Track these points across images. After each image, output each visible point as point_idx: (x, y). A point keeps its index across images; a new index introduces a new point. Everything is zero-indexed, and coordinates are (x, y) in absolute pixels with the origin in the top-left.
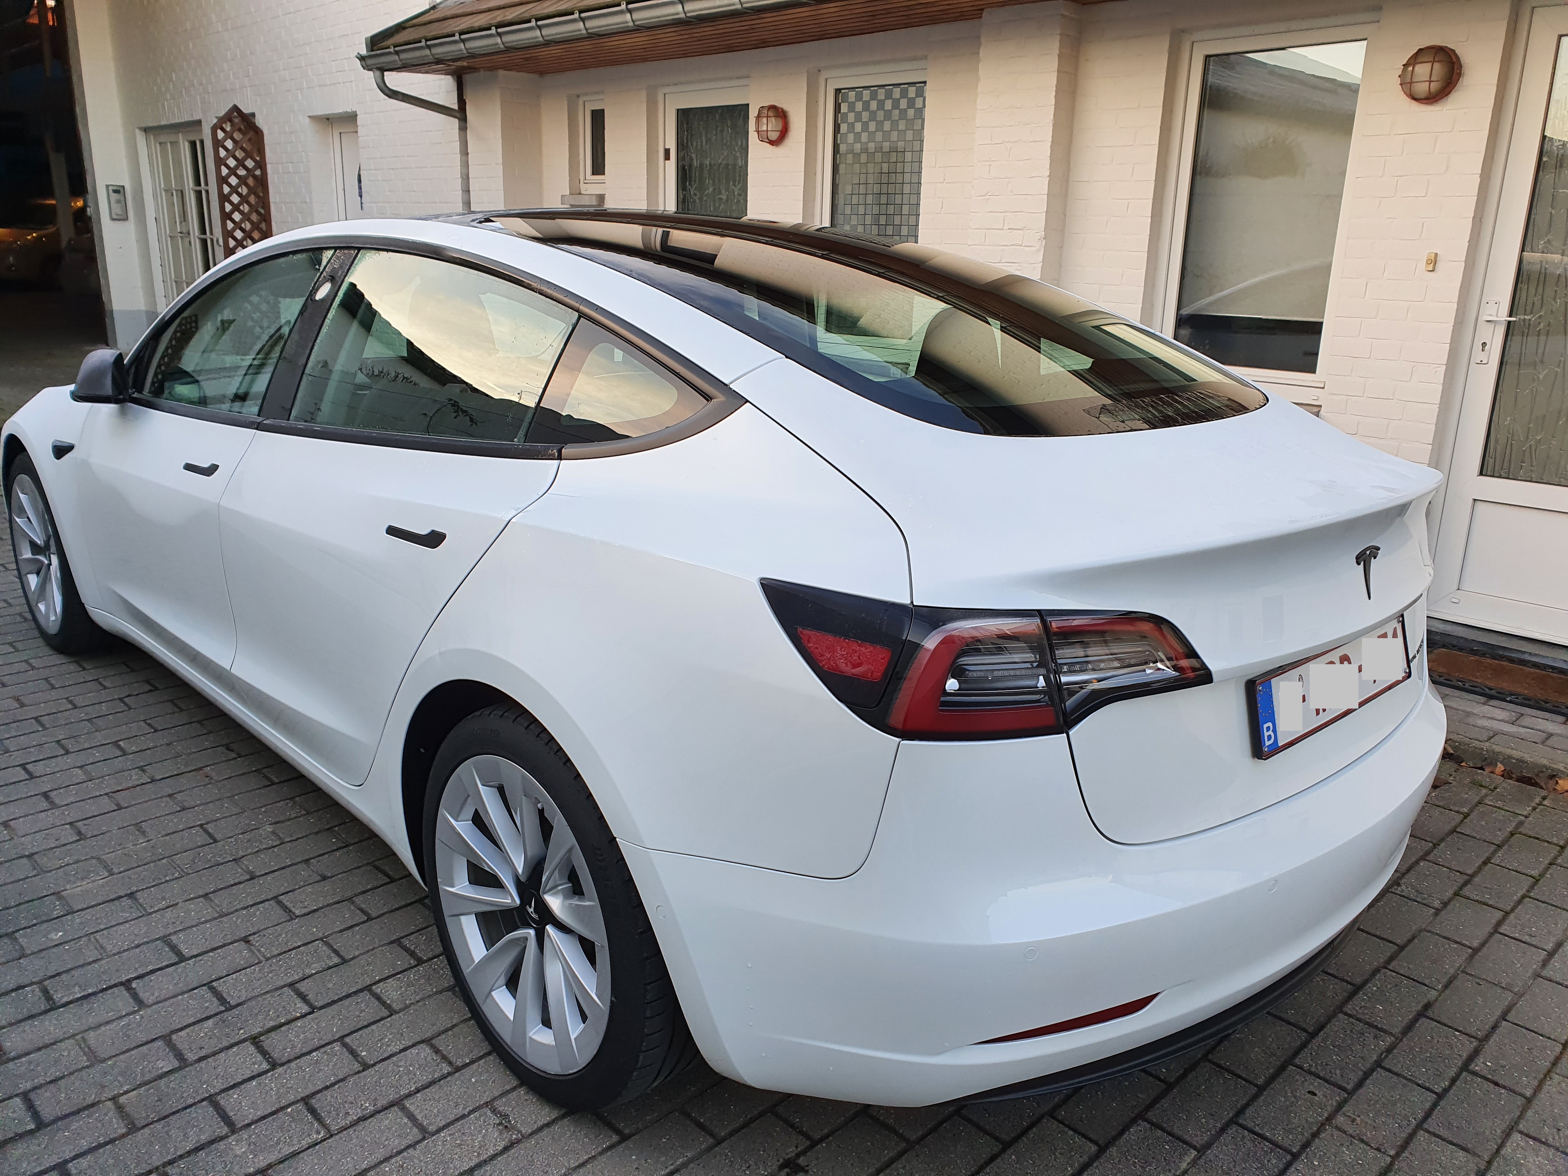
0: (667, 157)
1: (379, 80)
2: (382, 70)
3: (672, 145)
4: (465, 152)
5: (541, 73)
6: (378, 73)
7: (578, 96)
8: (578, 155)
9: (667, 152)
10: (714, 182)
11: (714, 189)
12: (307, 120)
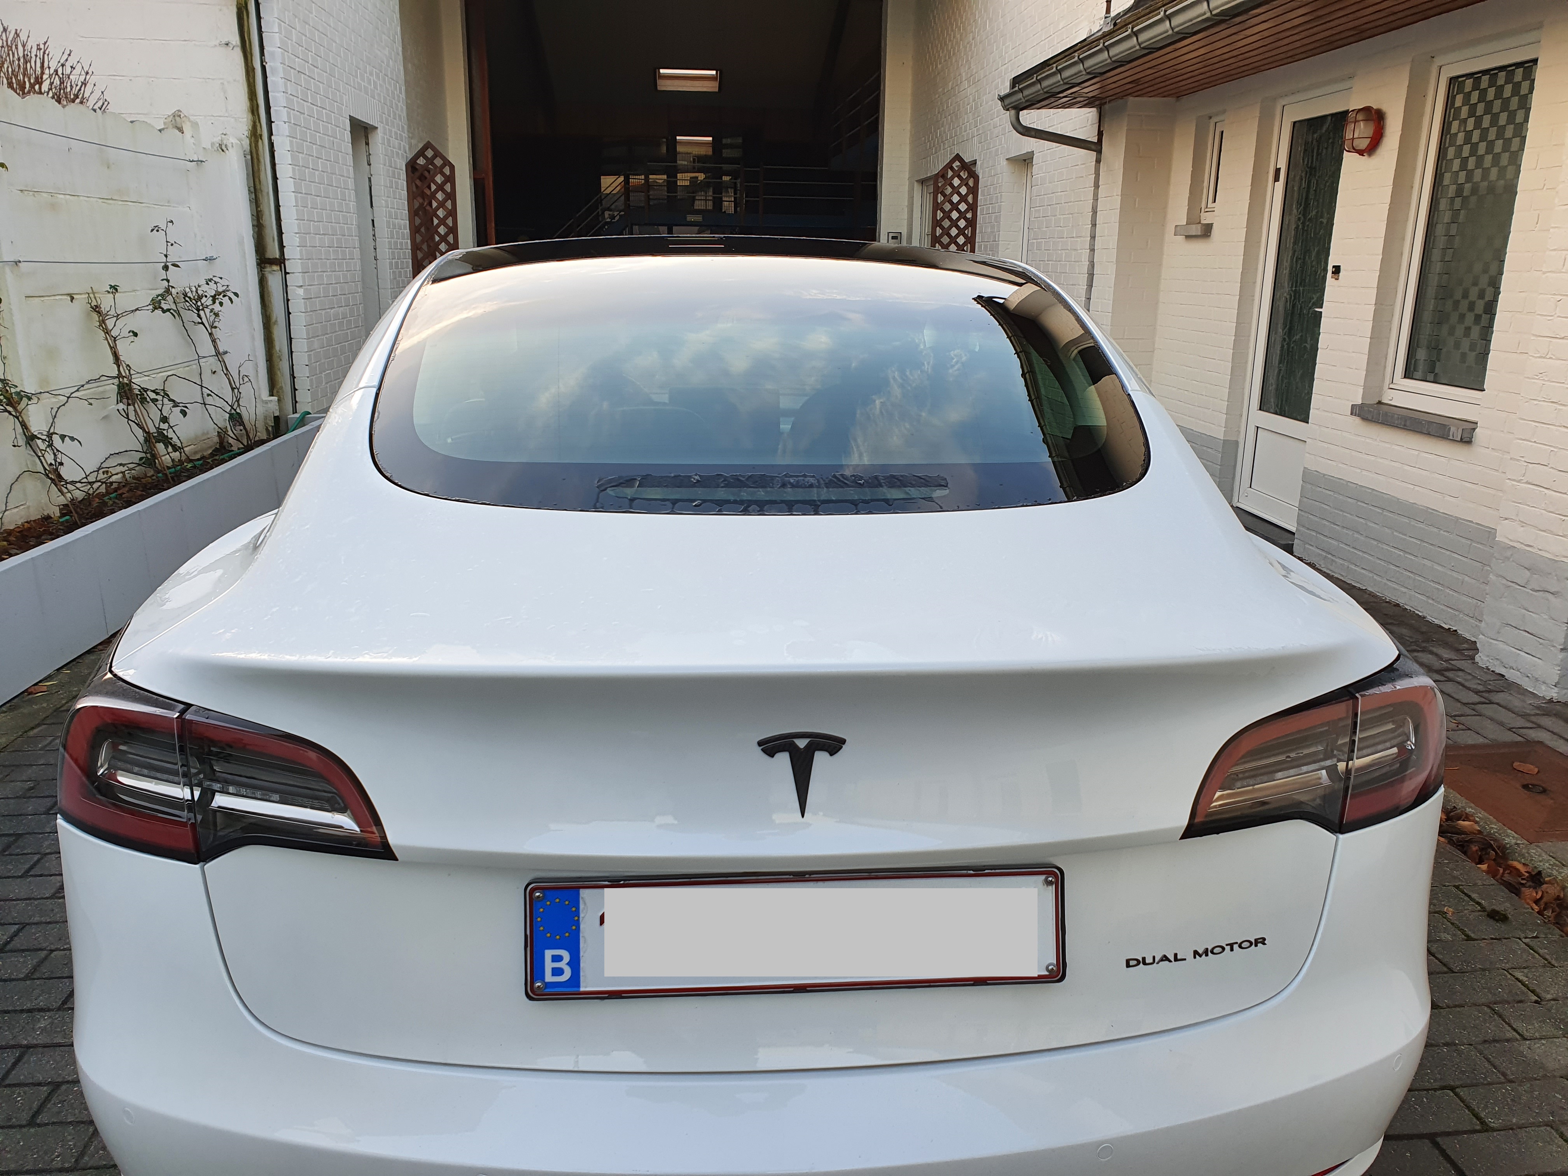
0: (1277, 179)
1: (1014, 119)
2: (1019, 108)
3: (1283, 165)
4: (1097, 186)
5: (1179, 97)
6: (1013, 112)
7: (1210, 118)
8: (1203, 182)
9: (1278, 171)
10: (1318, 204)
11: (1317, 212)
12: (1005, 162)
